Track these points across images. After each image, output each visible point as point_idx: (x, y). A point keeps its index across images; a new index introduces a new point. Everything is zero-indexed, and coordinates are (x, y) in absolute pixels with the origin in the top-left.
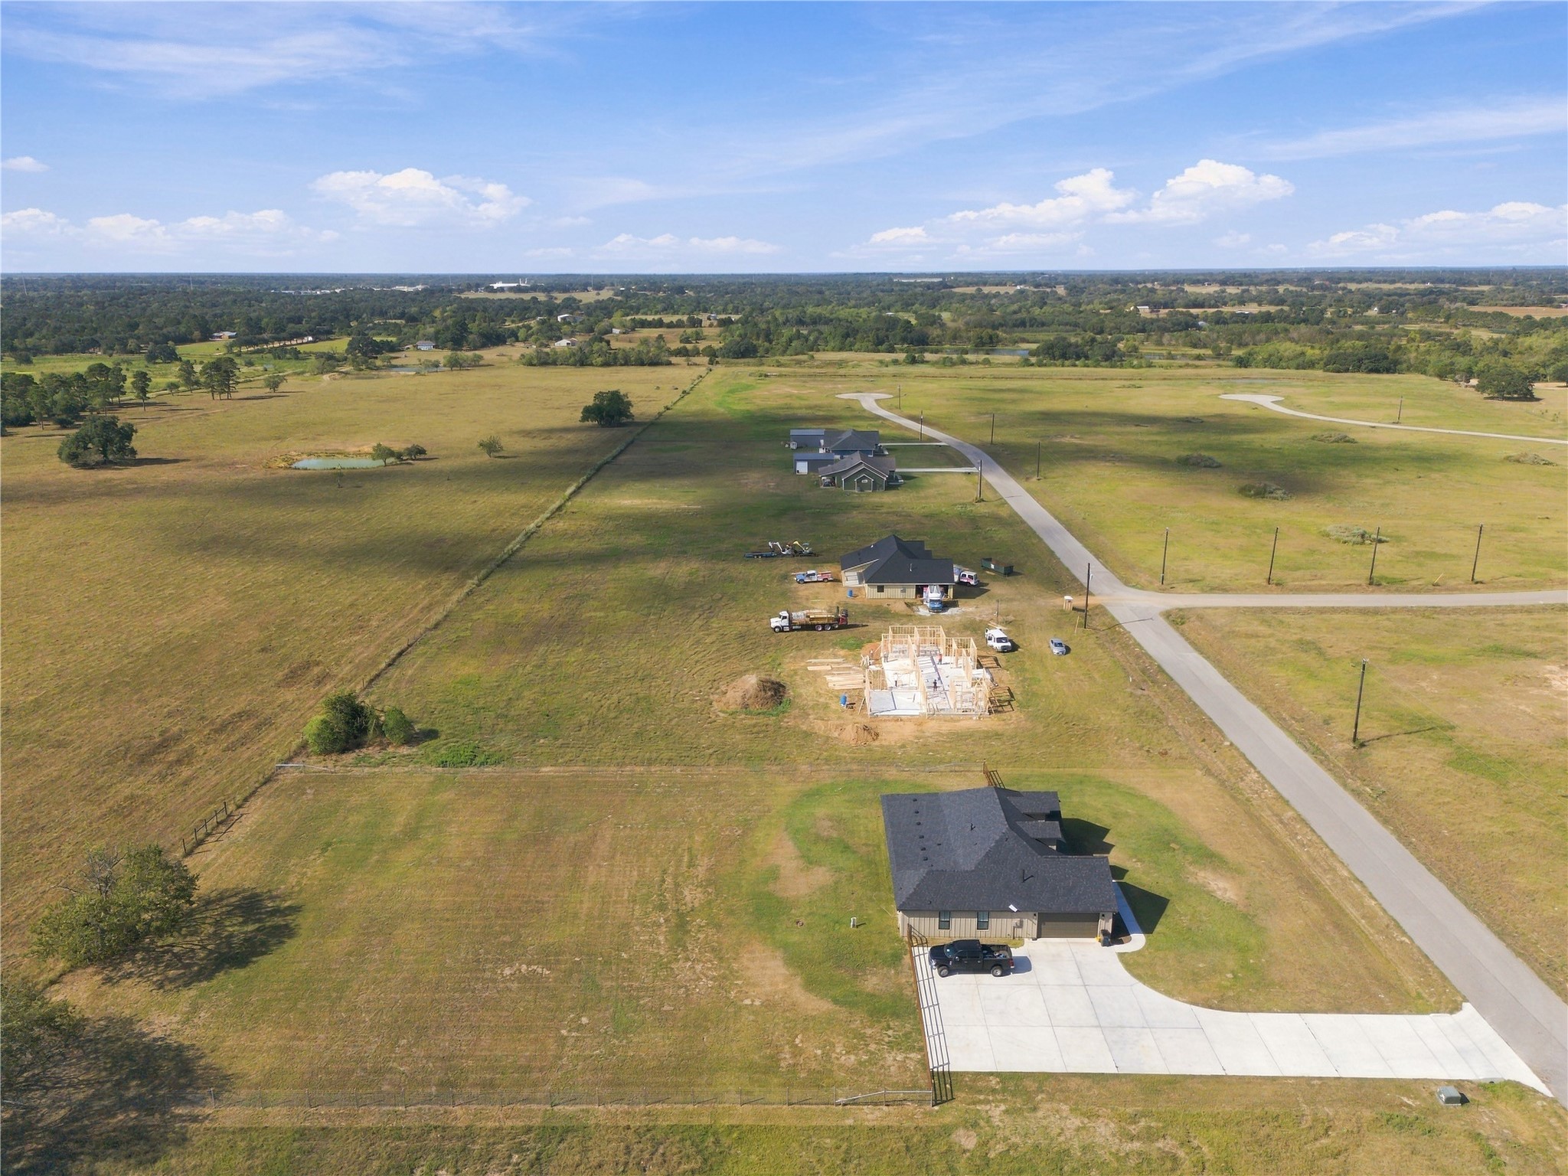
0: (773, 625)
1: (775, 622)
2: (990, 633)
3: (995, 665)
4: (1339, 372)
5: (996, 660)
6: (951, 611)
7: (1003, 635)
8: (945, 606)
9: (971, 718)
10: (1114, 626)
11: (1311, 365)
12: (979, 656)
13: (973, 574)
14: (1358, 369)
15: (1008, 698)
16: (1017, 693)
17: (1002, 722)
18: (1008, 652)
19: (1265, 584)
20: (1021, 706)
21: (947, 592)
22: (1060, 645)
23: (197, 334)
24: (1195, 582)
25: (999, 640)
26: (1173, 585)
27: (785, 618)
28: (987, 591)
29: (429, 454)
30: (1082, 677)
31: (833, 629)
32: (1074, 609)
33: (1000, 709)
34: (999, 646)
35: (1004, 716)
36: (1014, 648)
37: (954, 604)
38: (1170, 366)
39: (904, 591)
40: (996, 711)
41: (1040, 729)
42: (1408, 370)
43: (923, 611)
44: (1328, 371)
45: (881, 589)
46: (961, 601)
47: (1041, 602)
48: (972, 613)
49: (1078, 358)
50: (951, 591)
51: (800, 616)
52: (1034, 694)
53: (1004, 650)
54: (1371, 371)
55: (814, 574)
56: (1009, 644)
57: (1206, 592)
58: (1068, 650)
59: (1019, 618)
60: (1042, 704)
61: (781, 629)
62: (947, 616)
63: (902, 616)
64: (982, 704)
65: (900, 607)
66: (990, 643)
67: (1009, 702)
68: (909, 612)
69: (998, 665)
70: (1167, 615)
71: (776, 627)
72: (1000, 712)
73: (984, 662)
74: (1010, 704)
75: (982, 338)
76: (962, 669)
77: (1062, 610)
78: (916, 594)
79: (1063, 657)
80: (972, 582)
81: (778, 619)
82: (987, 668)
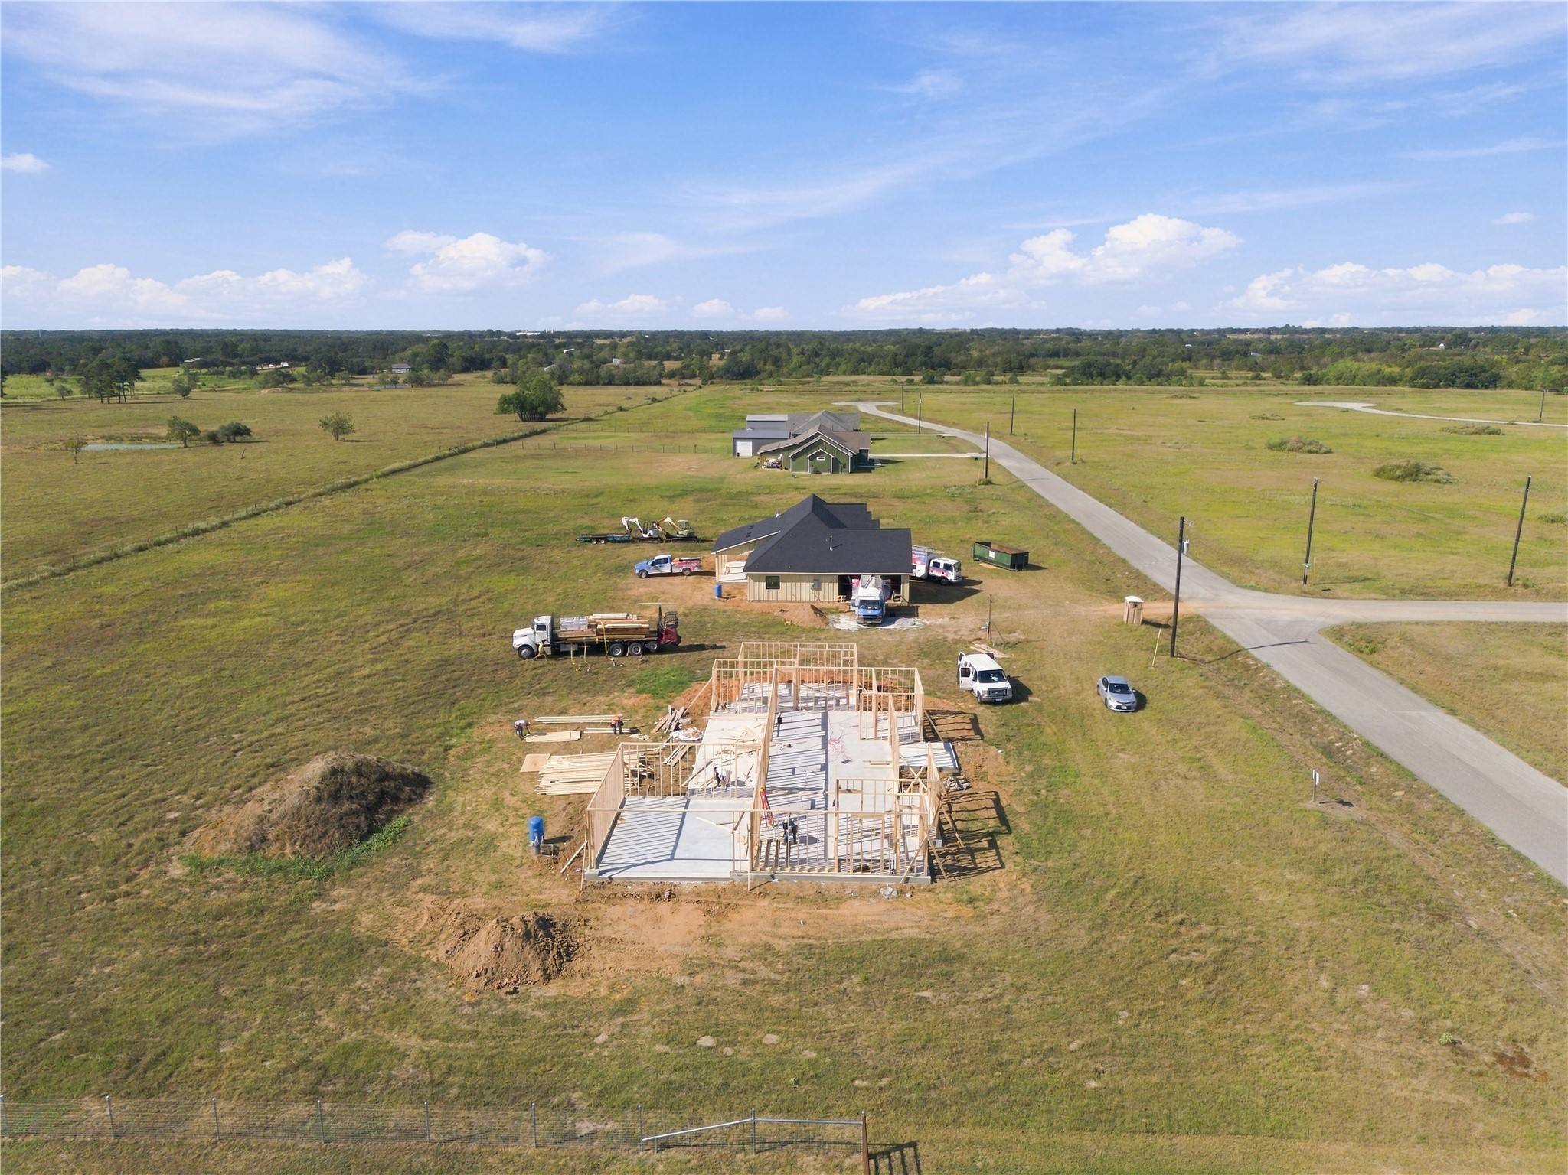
0: (518, 642)
1: (522, 637)
2: (966, 660)
3: (971, 734)
4: (1428, 387)
5: (974, 721)
6: (901, 624)
7: (993, 666)
8: (891, 614)
9: (876, 894)
10: (1231, 654)
11: (1392, 381)
12: (930, 713)
13: (952, 562)
14: (1451, 384)
15: (993, 823)
16: (1016, 806)
17: (968, 911)
18: (1005, 702)
19: (1502, 585)
20: (1026, 850)
21: (898, 590)
22: (1122, 689)
23: (165, 359)
24: (1364, 582)
25: (985, 676)
26: (1327, 586)
27: (542, 627)
28: (976, 592)
29: (255, 437)
30: (1182, 768)
31: (646, 651)
32: (1144, 622)
33: (965, 861)
34: (982, 688)
35: (976, 885)
36: (1020, 693)
37: (909, 612)
38: (1226, 386)
39: (817, 587)
40: (950, 869)
41: (1079, 937)
42: (1510, 386)
43: (847, 623)
44: (1415, 386)
45: (773, 584)
46: (923, 608)
47: (1080, 610)
48: (942, 626)
49: (1118, 377)
50: (905, 588)
51: (573, 626)
52: (1066, 816)
53: (993, 700)
54: (1469, 386)
55: (665, 561)
56: (1006, 685)
57: (1394, 597)
58: (1141, 702)
59: (1032, 637)
60: (1085, 846)
61: (531, 652)
62: (891, 633)
63: (804, 630)
64: (914, 843)
65: (804, 617)
66: (967, 682)
67: (992, 836)
68: (818, 623)
69: (978, 731)
70: (1337, 633)
71: (525, 646)
72: (963, 871)
73: (942, 726)
74: (993, 845)
75: (1010, 362)
76: (887, 743)
77: (1121, 624)
78: (840, 593)
79: (1131, 715)
80: (951, 576)
81: (529, 631)
82: (948, 740)
